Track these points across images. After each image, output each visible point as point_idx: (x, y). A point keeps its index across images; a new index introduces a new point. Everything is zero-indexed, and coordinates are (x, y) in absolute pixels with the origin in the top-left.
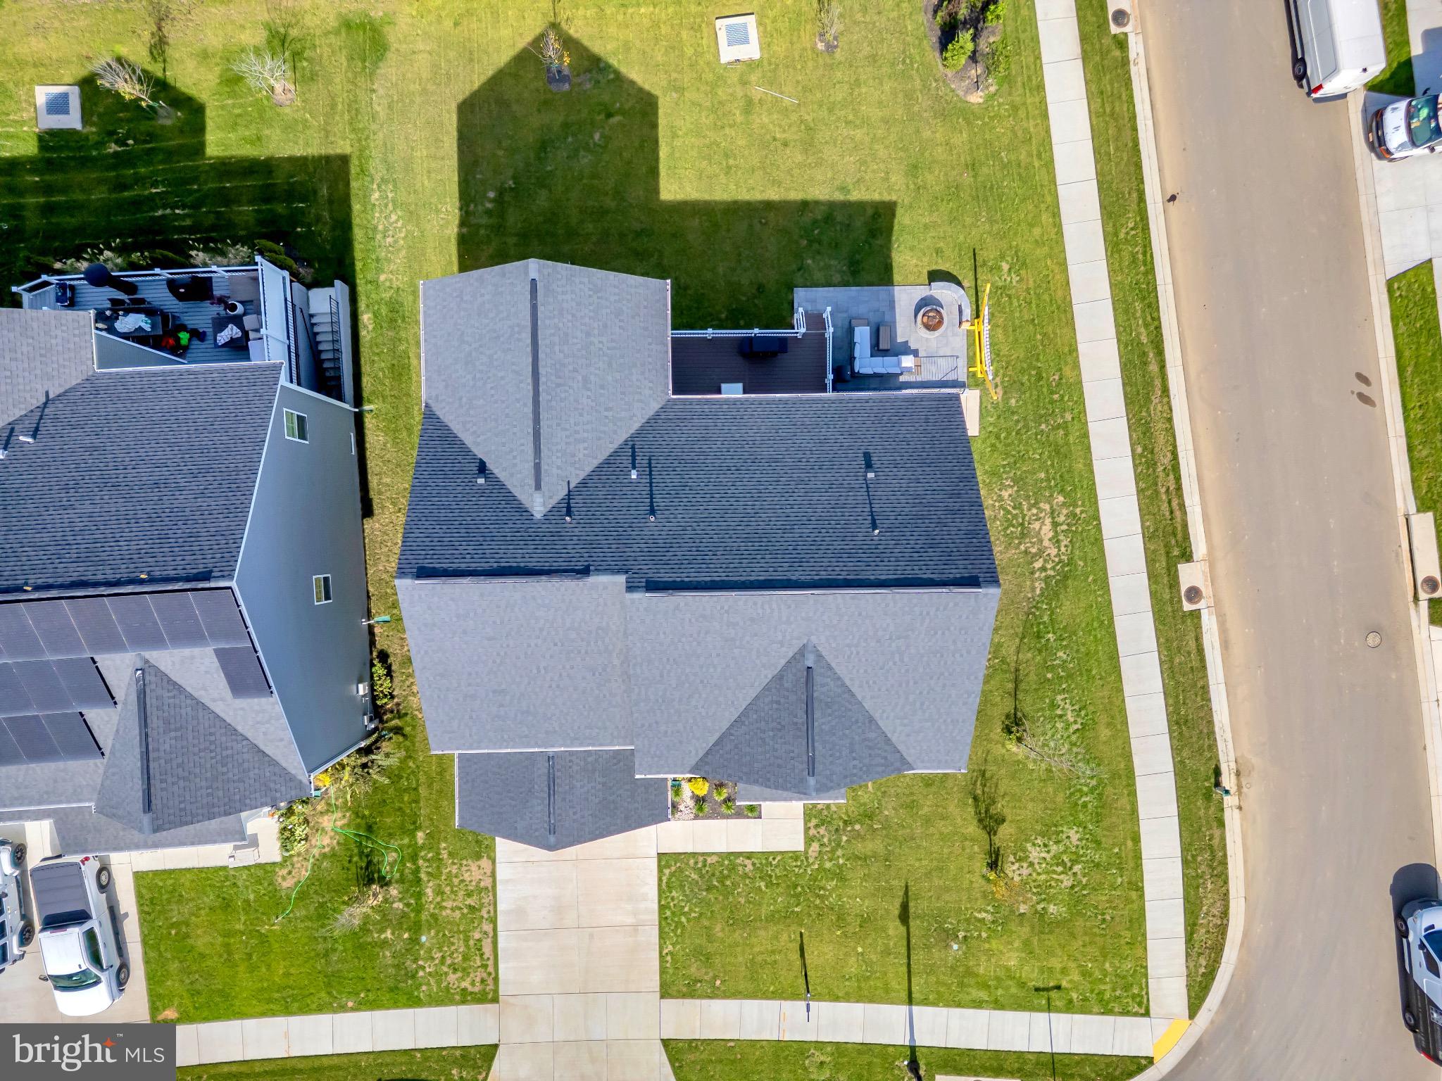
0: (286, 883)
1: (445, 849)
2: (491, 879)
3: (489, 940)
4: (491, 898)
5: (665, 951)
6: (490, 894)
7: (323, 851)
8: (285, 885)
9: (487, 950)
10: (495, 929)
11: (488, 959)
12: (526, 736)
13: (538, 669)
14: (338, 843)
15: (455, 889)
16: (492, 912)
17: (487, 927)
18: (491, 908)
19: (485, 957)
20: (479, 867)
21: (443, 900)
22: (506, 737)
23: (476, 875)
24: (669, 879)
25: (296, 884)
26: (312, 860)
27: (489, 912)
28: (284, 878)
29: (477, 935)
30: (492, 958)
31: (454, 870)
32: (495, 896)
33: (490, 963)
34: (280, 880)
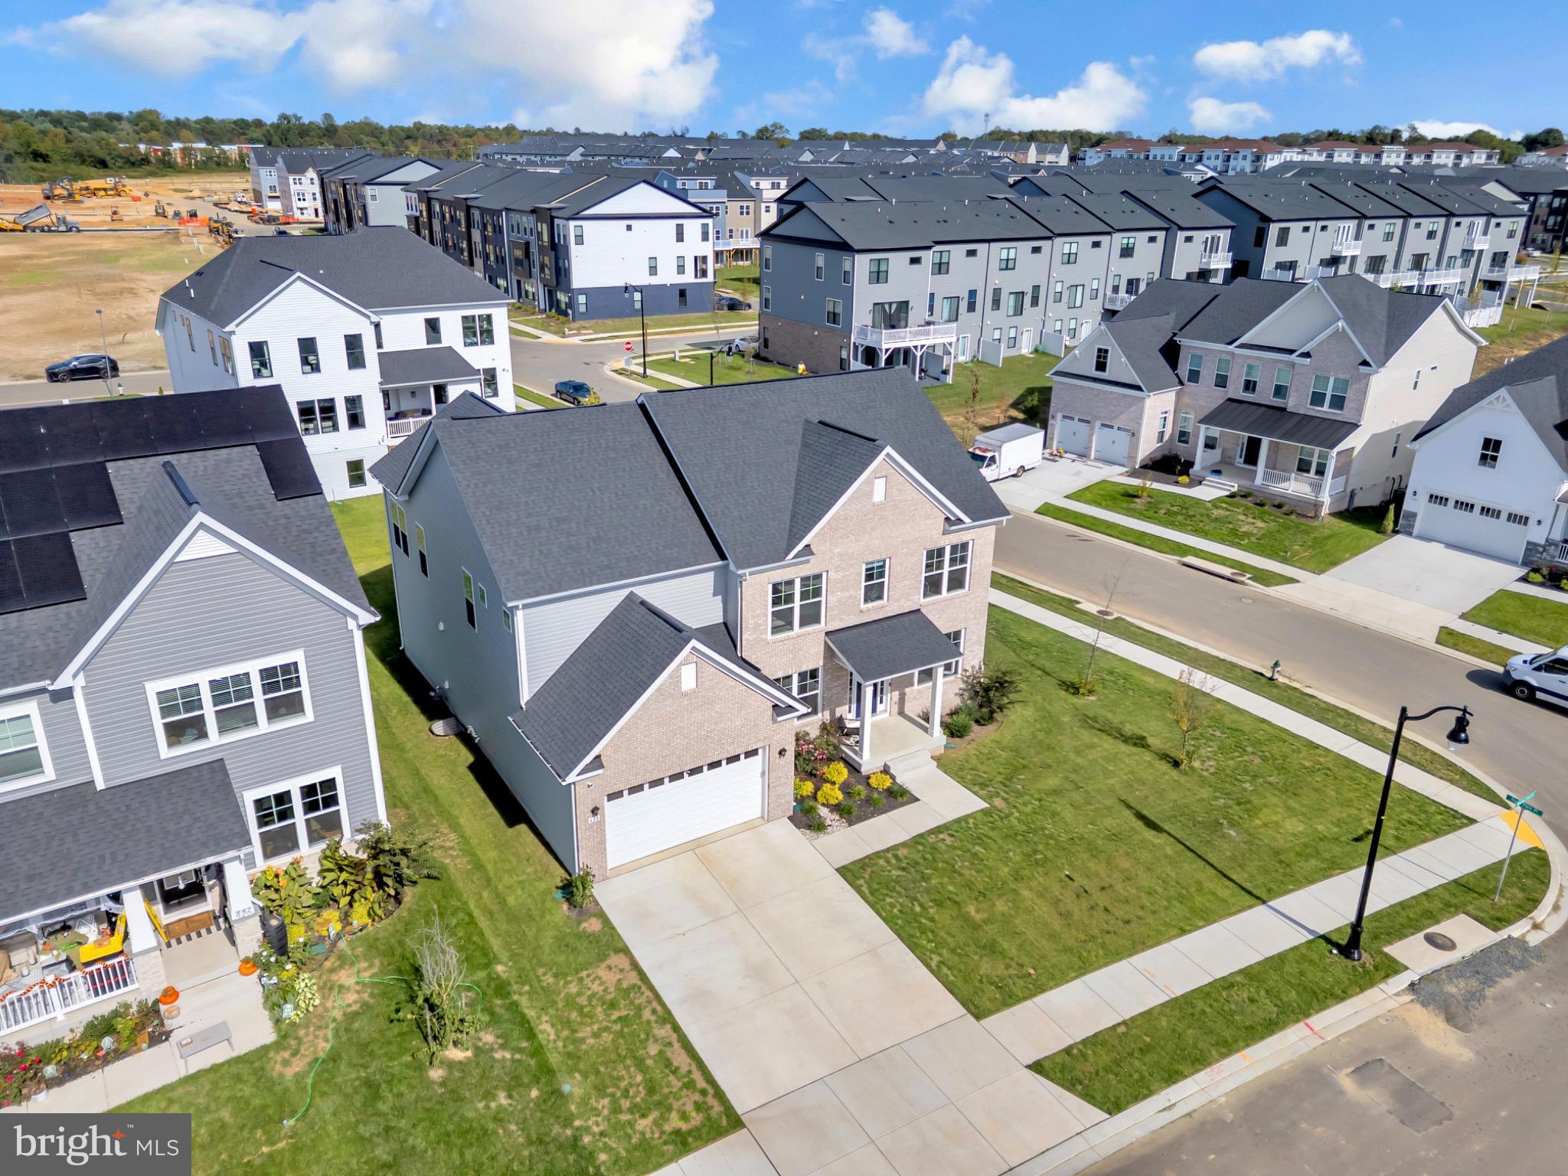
0: (290, 1069)
1: (545, 974)
2: (634, 974)
3: (677, 1045)
4: (648, 993)
5: (933, 964)
6: (644, 988)
7: (349, 1010)
8: (290, 1072)
9: (681, 1060)
10: (676, 1028)
11: (690, 1072)
12: (608, 567)
13: (593, 491)
14: (372, 995)
15: (586, 1010)
16: (659, 1009)
17: (664, 1032)
18: (655, 1004)
19: (684, 1070)
20: (610, 968)
21: (574, 1031)
22: (586, 571)
23: (612, 978)
24: (870, 887)
25: (311, 1065)
26: (332, 1026)
27: (654, 1011)
28: (286, 1063)
29: (653, 1049)
30: (694, 1068)
31: (573, 989)
32: (652, 988)
33: (697, 1076)
34: (278, 1067)
